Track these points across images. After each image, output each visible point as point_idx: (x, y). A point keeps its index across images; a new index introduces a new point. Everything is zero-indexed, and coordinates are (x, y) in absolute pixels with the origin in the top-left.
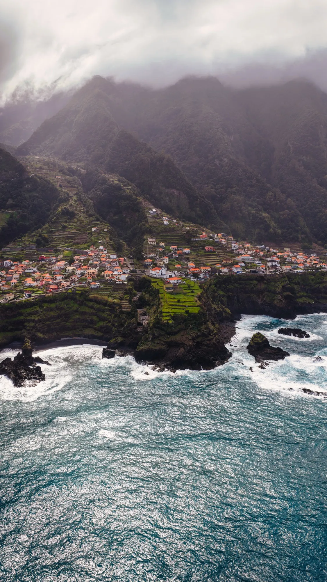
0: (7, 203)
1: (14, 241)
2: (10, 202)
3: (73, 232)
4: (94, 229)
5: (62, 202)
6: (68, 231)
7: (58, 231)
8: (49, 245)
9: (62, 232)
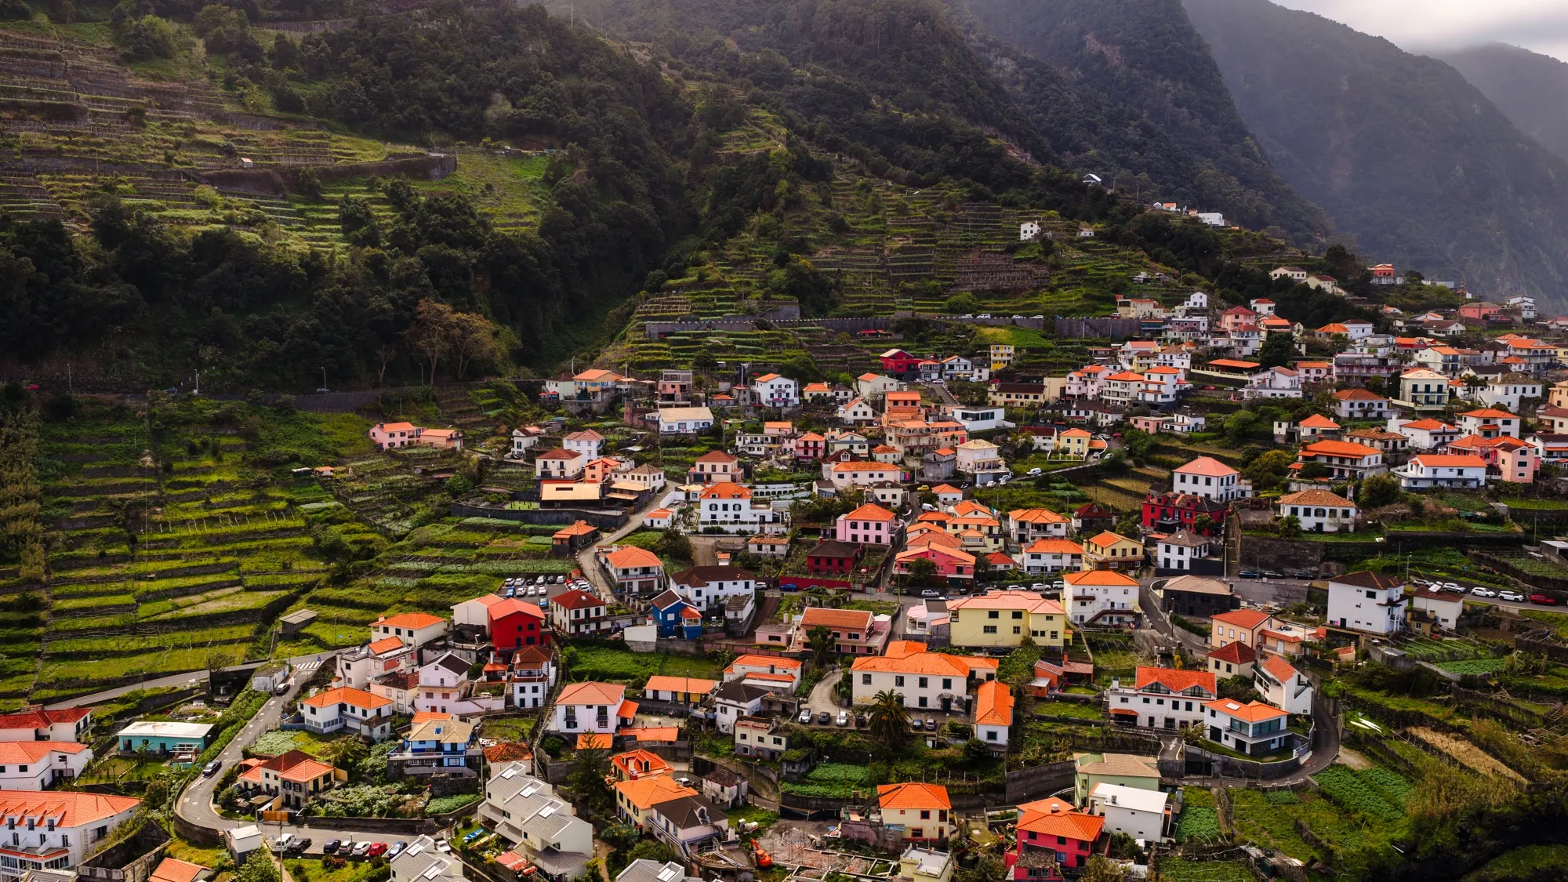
0: (490, 112)
1: (657, 289)
2: (501, 107)
3: (902, 250)
4: (1028, 230)
5: (728, 127)
6: (868, 247)
7: (823, 242)
8: (834, 304)
9: (839, 248)
